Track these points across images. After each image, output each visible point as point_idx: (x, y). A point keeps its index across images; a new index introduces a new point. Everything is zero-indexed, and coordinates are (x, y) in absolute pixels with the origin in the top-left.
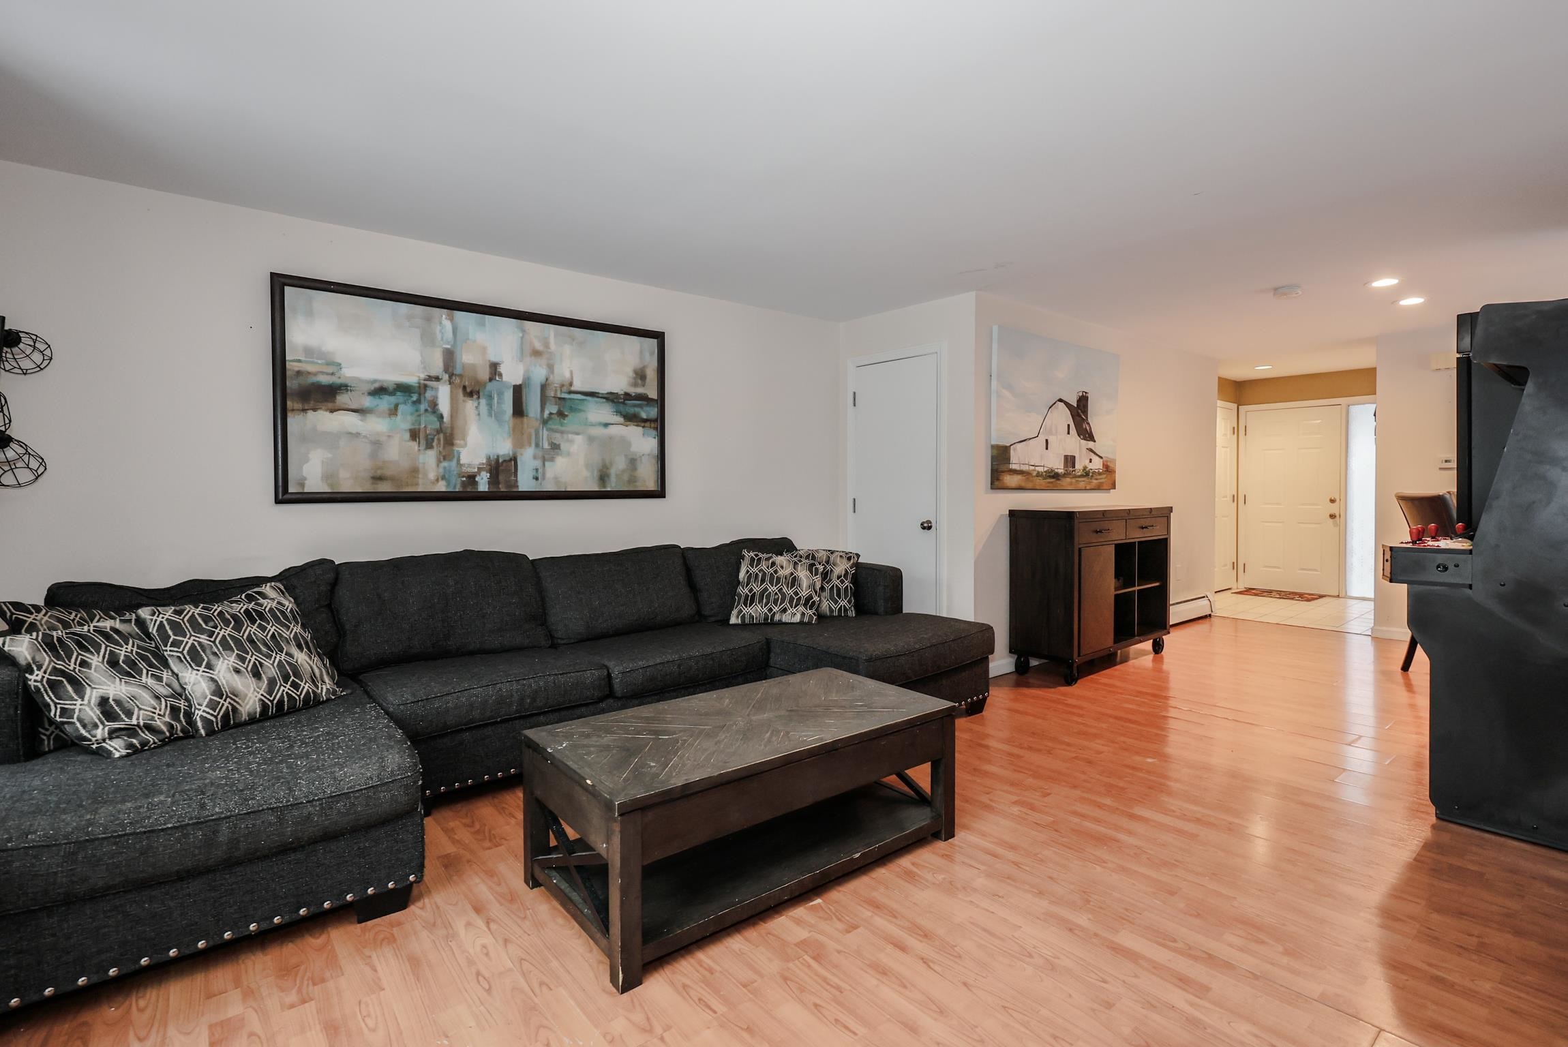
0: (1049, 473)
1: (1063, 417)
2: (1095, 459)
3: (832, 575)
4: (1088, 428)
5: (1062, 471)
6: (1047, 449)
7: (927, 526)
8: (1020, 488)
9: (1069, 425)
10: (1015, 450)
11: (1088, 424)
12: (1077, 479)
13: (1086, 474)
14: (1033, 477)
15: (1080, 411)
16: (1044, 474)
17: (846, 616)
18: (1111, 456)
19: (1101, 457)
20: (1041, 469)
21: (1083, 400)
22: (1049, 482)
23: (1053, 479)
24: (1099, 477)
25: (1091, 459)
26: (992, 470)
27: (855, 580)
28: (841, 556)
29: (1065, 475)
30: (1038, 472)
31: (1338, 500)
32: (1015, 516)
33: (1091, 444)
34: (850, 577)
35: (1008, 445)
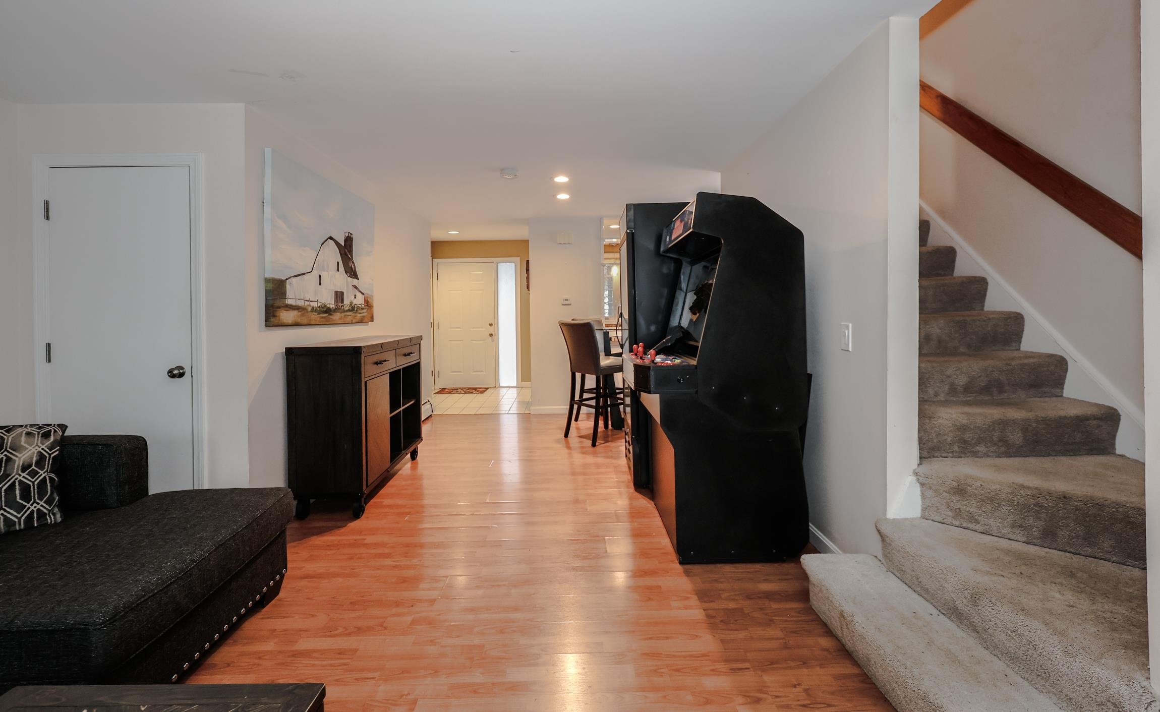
0: (322, 308)
1: (332, 255)
2: (359, 295)
3: (9, 467)
4: (353, 267)
5: (333, 306)
6: (320, 284)
7: (176, 373)
8: (296, 325)
9: (338, 263)
10: (290, 284)
11: (353, 263)
12: (345, 313)
13: (353, 309)
14: (308, 312)
15: (346, 250)
16: (318, 309)
17: (44, 526)
18: (369, 293)
19: (363, 294)
20: (315, 305)
21: (349, 240)
22: (323, 317)
23: (326, 314)
24: (362, 311)
25: (355, 295)
26: (267, 306)
27: (59, 465)
28: (28, 434)
29: (336, 310)
30: (313, 308)
31: (494, 325)
32: (291, 353)
33: (355, 282)
34: (48, 465)
35: (284, 279)
